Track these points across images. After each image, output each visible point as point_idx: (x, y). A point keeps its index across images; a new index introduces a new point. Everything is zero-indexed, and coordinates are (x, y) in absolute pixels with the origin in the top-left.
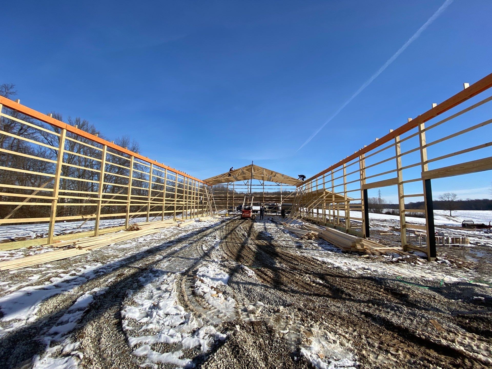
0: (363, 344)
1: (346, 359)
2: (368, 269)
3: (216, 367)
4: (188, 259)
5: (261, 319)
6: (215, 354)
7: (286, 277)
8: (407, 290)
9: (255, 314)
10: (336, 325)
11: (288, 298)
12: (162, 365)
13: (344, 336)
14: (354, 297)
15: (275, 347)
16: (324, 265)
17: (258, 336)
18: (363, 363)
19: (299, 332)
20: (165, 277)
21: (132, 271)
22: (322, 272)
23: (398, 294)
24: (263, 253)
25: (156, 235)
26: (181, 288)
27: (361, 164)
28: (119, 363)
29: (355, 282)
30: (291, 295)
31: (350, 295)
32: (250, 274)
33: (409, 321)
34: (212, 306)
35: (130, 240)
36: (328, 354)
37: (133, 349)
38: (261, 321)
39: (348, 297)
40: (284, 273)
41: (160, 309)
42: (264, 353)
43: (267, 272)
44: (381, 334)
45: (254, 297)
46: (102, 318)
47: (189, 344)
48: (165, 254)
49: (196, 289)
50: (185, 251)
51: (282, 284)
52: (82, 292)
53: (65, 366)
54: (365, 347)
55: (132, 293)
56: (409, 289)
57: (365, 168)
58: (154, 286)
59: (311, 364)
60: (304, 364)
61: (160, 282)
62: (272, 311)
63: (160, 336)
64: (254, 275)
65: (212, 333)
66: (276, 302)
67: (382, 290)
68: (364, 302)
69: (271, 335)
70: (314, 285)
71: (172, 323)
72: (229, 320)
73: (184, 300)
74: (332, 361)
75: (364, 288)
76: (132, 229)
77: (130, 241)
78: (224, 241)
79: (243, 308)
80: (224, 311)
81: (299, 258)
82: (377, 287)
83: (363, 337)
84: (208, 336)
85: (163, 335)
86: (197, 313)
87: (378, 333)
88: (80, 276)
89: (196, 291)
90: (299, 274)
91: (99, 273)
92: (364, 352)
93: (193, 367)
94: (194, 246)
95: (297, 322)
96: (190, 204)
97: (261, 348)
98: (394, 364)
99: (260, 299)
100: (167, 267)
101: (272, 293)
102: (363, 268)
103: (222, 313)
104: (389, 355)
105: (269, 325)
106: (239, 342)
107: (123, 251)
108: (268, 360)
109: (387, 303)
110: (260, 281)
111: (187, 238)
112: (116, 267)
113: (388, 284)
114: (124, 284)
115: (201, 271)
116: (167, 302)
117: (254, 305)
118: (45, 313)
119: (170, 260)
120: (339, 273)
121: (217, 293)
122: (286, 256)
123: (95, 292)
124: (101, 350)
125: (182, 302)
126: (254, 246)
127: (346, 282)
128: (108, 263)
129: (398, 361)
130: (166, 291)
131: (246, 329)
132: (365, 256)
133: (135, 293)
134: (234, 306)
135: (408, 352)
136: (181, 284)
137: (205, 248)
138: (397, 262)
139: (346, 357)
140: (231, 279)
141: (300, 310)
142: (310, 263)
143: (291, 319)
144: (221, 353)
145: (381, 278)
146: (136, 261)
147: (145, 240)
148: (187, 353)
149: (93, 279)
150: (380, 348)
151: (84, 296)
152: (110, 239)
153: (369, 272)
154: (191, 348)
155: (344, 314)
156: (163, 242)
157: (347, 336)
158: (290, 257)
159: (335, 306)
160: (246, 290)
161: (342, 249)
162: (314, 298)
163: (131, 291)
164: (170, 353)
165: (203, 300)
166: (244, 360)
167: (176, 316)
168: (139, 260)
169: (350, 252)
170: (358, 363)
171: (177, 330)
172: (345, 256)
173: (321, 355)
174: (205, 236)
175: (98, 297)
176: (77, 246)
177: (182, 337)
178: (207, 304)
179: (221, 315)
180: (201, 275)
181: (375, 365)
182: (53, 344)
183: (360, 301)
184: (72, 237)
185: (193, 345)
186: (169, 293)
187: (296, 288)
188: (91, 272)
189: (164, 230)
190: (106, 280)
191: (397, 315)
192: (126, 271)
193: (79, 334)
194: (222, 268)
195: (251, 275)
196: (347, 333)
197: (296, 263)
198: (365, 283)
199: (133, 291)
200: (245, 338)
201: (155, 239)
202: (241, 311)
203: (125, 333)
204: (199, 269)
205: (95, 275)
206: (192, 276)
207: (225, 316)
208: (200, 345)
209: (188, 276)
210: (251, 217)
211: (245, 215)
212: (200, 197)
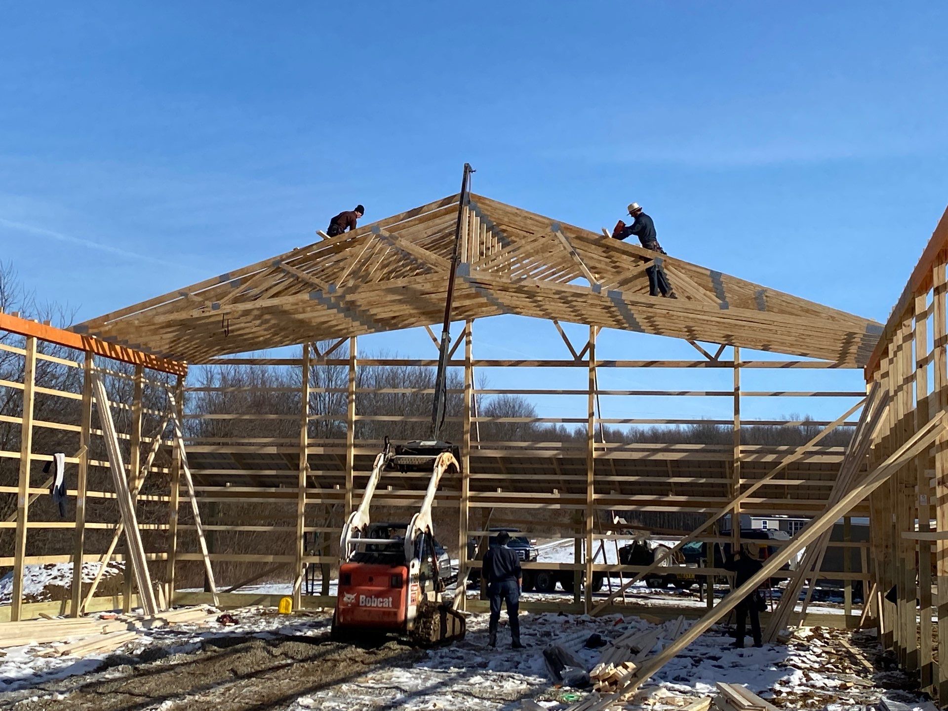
210: (410, 625)
211: (356, 605)
212: (50, 458)
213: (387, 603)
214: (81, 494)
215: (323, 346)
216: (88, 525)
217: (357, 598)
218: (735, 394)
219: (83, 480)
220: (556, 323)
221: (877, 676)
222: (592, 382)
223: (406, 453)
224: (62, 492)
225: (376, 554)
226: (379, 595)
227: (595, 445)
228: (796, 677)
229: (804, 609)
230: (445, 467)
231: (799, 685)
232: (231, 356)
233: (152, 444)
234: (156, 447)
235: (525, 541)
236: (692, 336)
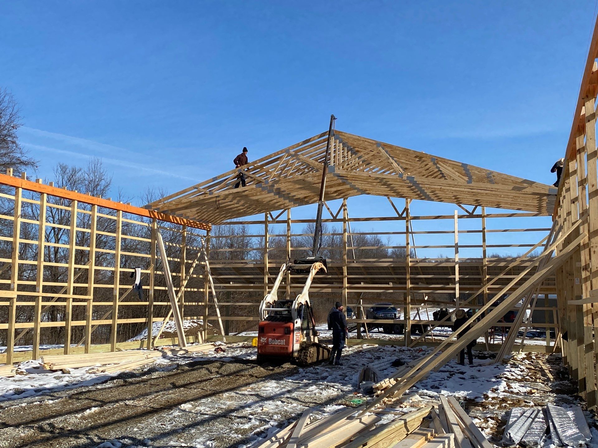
96: (65, 300)
210: (296, 354)
211: (267, 344)
212: (133, 271)
213: (282, 342)
214: (151, 288)
215: (275, 213)
216: (155, 303)
217: (267, 340)
218: (483, 231)
219: (152, 281)
220: (389, 198)
221: (554, 384)
222: (407, 227)
223: (299, 263)
224: (139, 287)
225: (278, 316)
226: (278, 338)
227: (410, 260)
228: (503, 386)
229: (523, 341)
230: (317, 270)
231: (504, 392)
232: (229, 221)
233: (192, 264)
234: (194, 265)
235: (394, 309)
236: (459, 203)
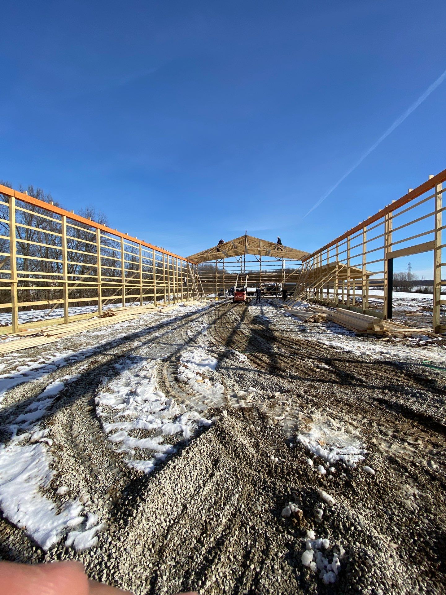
0: (373, 432)
1: (352, 447)
2: (386, 353)
3: (199, 452)
4: (171, 345)
5: (253, 405)
6: (198, 439)
7: (284, 362)
8: (434, 375)
9: (246, 400)
10: (342, 412)
11: (286, 385)
12: (140, 451)
13: (351, 424)
14: (366, 383)
15: (268, 434)
16: (331, 349)
17: (248, 423)
18: (373, 452)
19: (297, 419)
20: (144, 363)
21: (107, 358)
22: (329, 356)
23: (423, 380)
24: (258, 338)
25: (134, 321)
26: (162, 374)
27: (387, 225)
28: (92, 448)
29: (368, 367)
30: (289, 381)
31: (361, 381)
32: (241, 359)
33: (433, 409)
34: (197, 392)
35: (105, 326)
36: (330, 442)
37: (108, 435)
38: (252, 407)
39: (359, 383)
40: (282, 358)
41: (137, 395)
42: (255, 439)
43: (262, 357)
44: (397, 422)
45: (246, 384)
46: (74, 405)
47: (170, 430)
48: (144, 341)
49: (179, 375)
50: (167, 337)
51: (279, 369)
52: (52, 380)
53: (32, 453)
54: (376, 435)
55: (107, 380)
56: (438, 374)
57: (391, 232)
58: (131, 373)
59: (309, 450)
60: (301, 450)
61: (138, 368)
62: (266, 397)
63: (138, 422)
64: (247, 360)
65: (195, 419)
66: (271, 388)
67: (402, 375)
68: (378, 388)
69: (263, 421)
70: (318, 370)
71: (151, 410)
72: (215, 407)
73: (165, 386)
74: (334, 448)
75: (380, 374)
76: (106, 315)
77: (105, 328)
78: (213, 326)
79: (232, 394)
80: (210, 397)
81: (302, 342)
82: (396, 372)
83: (375, 424)
84: (192, 422)
85: (141, 422)
86: (180, 400)
87: (393, 421)
88: (50, 364)
89: (179, 377)
90: (301, 359)
91: (70, 361)
92: (374, 440)
93: (174, 452)
94: (178, 331)
95: (295, 408)
96: (173, 287)
97: (251, 435)
98: (411, 454)
99: (253, 385)
100: (146, 353)
101: (267, 379)
102: (380, 352)
103: (208, 399)
104: (406, 444)
105: (262, 411)
106: (226, 428)
107: (97, 339)
108: (259, 446)
109: (407, 389)
110: (253, 367)
111: (170, 323)
112: (89, 354)
113: (411, 368)
114: (98, 371)
115: (185, 356)
116: (146, 389)
117: (245, 391)
118: (11, 402)
119: (150, 346)
120: (350, 358)
121: (203, 379)
122: (286, 340)
123: (67, 380)
124: (74, 436)
125: (163, 388)
126: (247, 330)
127: (357, 367)
128: (80, 351)
129: (417, 451)
130: (145, 377)
131: (235, 415)
132: (384, 339)
133: (110, 380)
134: (222, 392)
135: (430, 442)
136: (162, 370)
137: (190, 333)
138: (425, 345)
139: (352, 445)
140: (220, 364)
141: (299, 396)
142: (314, 348)
143: (288, 405)
144: (204, 438)
145: (402, 363)
146: (110, 348)
147: (121, 326)
148: (168, 439)
149: (63, 367)
150: (394, 437)
151: (53, 383)
152: (81, 326)
153: (388, 356)
154: (172, 434)
155: (352, 400)
156: (142, 328)
157: (354, 423)
158: (290, 342)
159: (342, 392)
160: (236, 375)
161: (356, 332)
162: (317, 384)
163: (106, 378)
164: (149, 439)
165: (187, 386)
166: (231, 446)
167: (156, 402)
168: (114, 347)
169: (366, 335)
170: (366, 451)
171: (157, 416)
172: (359, 339)
173: (321, 442)
174: (190, 321)
175: (70, 385)
176: (45, 334)
177: (162, 423)
178: (192, 390)
179: (206, 401)
180: (185, 360)
181: (387, 454)
182: (20, 432)
183: (373, 388)
184: (40, 325)
185: (174, 431)
186: (148, 380)
187: (296, 374)
188: (61, 360)
189: (144, 316)
190: (78, 367)
191: (419, 402)
192: (100, 358)
193: (48, 421)
194: (209, 353)
195: (243, 360)
196: (354, 420)
197: (297, 347)
198: (382, 368)
199: (108, 378)
200: (233, 424)
201: (133, 326)
202: (231, 397)
203: (99, 420)
204: (183, 354)
205: (66, 363)
206: (175, 362)
207: (212, 402)
208: (182, 431)
209: (171, 362)
210: (245, 300)
211: (237, 298)
212: (184, 278)
213: (242, 297)
214: (188, 283)
215: (219, 260)
218: (282, 265)
219: (188, 281)
220: (254, 255)
222: (260, 264)
224: (186, 283)
227: (261, 274)
230: (247, 277)
232: (206, 262)
